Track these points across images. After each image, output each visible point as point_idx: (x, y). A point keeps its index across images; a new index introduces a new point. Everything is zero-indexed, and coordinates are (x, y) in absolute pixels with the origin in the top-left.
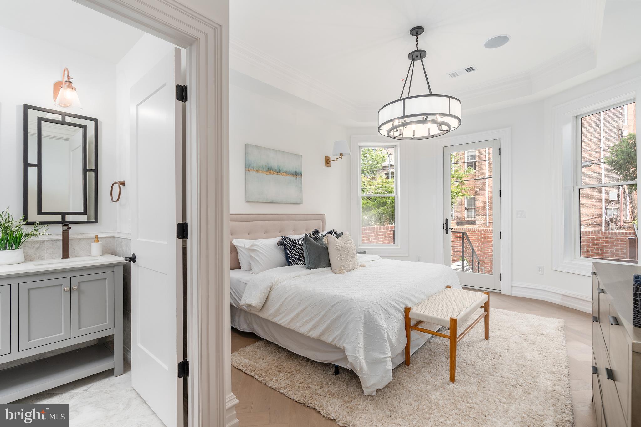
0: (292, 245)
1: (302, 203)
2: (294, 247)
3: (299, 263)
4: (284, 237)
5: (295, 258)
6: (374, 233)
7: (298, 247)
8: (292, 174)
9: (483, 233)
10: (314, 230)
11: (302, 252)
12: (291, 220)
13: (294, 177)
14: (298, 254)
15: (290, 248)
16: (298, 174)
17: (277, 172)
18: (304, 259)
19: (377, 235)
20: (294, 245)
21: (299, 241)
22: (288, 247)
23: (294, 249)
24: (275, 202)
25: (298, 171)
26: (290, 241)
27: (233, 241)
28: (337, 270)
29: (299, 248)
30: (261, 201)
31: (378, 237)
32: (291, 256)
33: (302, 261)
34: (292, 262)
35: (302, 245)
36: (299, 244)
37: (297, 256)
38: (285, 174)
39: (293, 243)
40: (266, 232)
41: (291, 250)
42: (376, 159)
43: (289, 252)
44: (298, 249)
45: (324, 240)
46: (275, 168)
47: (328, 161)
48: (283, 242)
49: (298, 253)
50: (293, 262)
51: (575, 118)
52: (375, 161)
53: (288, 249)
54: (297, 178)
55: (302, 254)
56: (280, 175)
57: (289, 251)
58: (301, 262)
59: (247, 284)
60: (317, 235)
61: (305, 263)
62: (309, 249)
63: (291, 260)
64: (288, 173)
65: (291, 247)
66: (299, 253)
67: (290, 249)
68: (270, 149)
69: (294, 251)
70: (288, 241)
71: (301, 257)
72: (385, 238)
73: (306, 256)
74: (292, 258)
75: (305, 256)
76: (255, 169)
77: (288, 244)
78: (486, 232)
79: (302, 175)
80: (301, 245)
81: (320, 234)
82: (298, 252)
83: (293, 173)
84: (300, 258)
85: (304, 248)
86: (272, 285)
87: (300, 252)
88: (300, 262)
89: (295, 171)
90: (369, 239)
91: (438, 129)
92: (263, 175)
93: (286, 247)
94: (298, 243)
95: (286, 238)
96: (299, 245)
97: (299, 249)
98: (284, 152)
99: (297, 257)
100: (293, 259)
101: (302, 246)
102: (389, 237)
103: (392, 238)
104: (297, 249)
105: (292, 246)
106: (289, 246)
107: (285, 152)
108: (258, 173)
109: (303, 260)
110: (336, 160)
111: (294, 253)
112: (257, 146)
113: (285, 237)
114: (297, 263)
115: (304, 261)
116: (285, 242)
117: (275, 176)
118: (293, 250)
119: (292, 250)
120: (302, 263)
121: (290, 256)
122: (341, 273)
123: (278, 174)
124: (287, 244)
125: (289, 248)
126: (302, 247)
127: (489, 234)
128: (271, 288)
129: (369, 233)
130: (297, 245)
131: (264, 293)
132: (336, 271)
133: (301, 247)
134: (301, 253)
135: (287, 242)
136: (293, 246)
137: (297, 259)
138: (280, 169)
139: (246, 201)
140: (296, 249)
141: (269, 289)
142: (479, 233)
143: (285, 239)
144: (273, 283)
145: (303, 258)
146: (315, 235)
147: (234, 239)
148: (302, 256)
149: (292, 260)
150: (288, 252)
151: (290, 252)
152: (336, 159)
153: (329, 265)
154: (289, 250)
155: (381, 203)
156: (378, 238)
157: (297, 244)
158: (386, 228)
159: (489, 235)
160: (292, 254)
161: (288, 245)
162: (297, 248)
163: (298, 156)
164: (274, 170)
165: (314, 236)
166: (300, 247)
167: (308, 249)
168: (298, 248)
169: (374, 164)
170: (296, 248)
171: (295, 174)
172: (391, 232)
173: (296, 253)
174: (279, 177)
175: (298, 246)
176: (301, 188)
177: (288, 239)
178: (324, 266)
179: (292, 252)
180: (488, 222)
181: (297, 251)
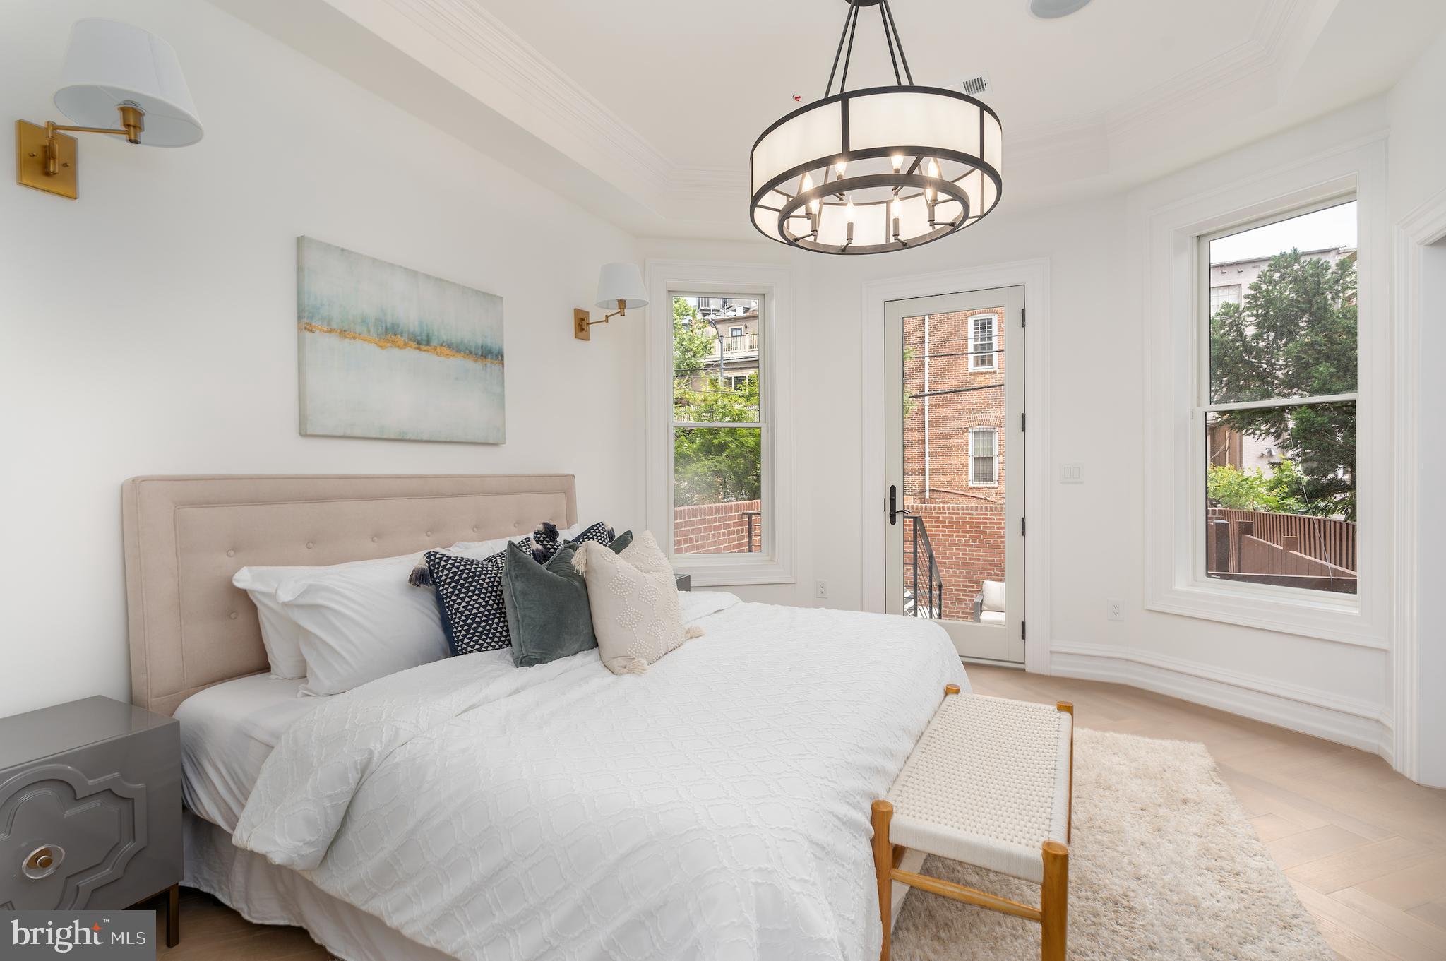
0: (462, 581)
1: (504, 443)
2: (472, 588)
3: (489, 640)
4: (434, 555)
5: (474, 625)
6: (703, 522)
7: (486, 588)
8: (471, 352)
9: (934, 515)
10: (540, 527)
11: (498, 604)
12: (466, 495)
13: (476, 361)
14: (484, 612)
15: (457, 592)
16: (491, 355)
17: (419, 343)
18: (507, 626)
19: (710, 529)
20: (471, 583)
21: (490, 565)
22: (450, 590)
23: (470, 594)
24: (410, 436)
25: (489, 345)
26: (458, 567)
27: (237, 576)
28: (622, 662)
29: (490, 589)
30: (358, 433)
31: (713, 532)
32: (459, 618)
33: (498, 635)
34: (462, 640)
35: (500, 578)
36: (490, 578)
37: (480, 617)
38: (445, 350)
39: (467, 574)
40: (377, 536)
41: (459, 601)
42: (691, 347)
43: (452, 606)
44: (485, 594)
45: (573, 561)
46: (411, 330)
47: (582, 324)
48: (431, 572)
49: (485, 607)
50: (466, 641)
51: (1195, 240)
52: (687, 351)
53: (450, 597)
54: (489, 364)
55: (501, 609)
56: (428, 351)
57: (451, 603)
58: (496, 639)
59: (273, 748)
60: (551, 541)
61: (509, 641)
62: (524, 593)
63: (460, 632)
64: (456, 348)
65: (460, 590)
66: (489, 607)
67: (457, 596)
68: (392, 266)
69: (472, 602)
70: (449, 570)
71: (496, 620)
72: (729, 533)
73: (513, 619)
74: (462, 627)
75: (510, 618)
76: (334, 326)
77: (449, 580)
78: (941, 513)
79: (502, 356)
80: (497, 579)
81: (560, 540)
82: (484, 604)
83: (473, 349)
84: (491, 625)
85: (504, 589)
86: (370, 759)
87: (492, 605)
88: (492, 639)
89: (480, 342)
90: (691, 540)
91: (927, 219)
92: (368, 351)
93: (442, 591)
94: (486, 575)
95: (441, 559)
96: (487, 580)
97: (489, 594)
98: (441, 280)
99: (481, 622)
100: (467, 631)
101: (499, 583)
102: (738, 531)
103: (746, 534)
104: (482, 596)
105: (462, 585)
106: (453, 584)
107: (447, 281)
108: (347, 340)
109: (501, 632)
110: (606, 321)
111: (470, 611)
112: (343, 250)
113: (438, 556)
114: (480, 642)
115: (504, 633)
116: (437, 573)
117: (411, 354)
118: (467, 599)
119: (463, 599)
120: (497, 642)
121: (457, 620)
122: (630, 671)
123: (422, 347)
124: (444, 578)
125: (452, 593)
126: (500, 588)
127: (947, 518)
128: (365, 771)
129: (692, 523)
130: (481, 582)
131: (329, 796)
132: (616, 664)
133: (497, 586)
134: (495, 606)
135: (446, 572)
136: (467, 585)
137: (480, 629)
138: (428, 336)
139: (301, 434)
140: (478, 595)
141: (353, 777)
142: (926, 515)
143: (437, 561)
144: (371, 752)
145: (501, 624)
146: (545, 543)
147: (245, 567)
148: (499, 618)
149: (463, 633)
150: (448, 607)
151: (457, 605)
152: (607, 317)
153: (595, 644)
154: (454, 598)
155: (713, 445)
156: (714, 535)
157: (483, 577)
158: (730, 509)
159: (947, 520)
160: (462, 613)
161: (449, 584)
162: (480, 590)
163: (491, 299)
164: (406, 335)
165: (540, 547)
166: (492, 587)
167: (518, 593)
168: (484, 591)
169: (687, 357)
170: (477, 592)
171: (480, 353)
172: (742, 518)
173: (478, 609)
174: (425, 357)
175: (485, 585)
176: (502, 397)
177: (451, 561)
178: (576, 646)
179: (464, 604)
180: (927, 488)
181: (480, 600)
